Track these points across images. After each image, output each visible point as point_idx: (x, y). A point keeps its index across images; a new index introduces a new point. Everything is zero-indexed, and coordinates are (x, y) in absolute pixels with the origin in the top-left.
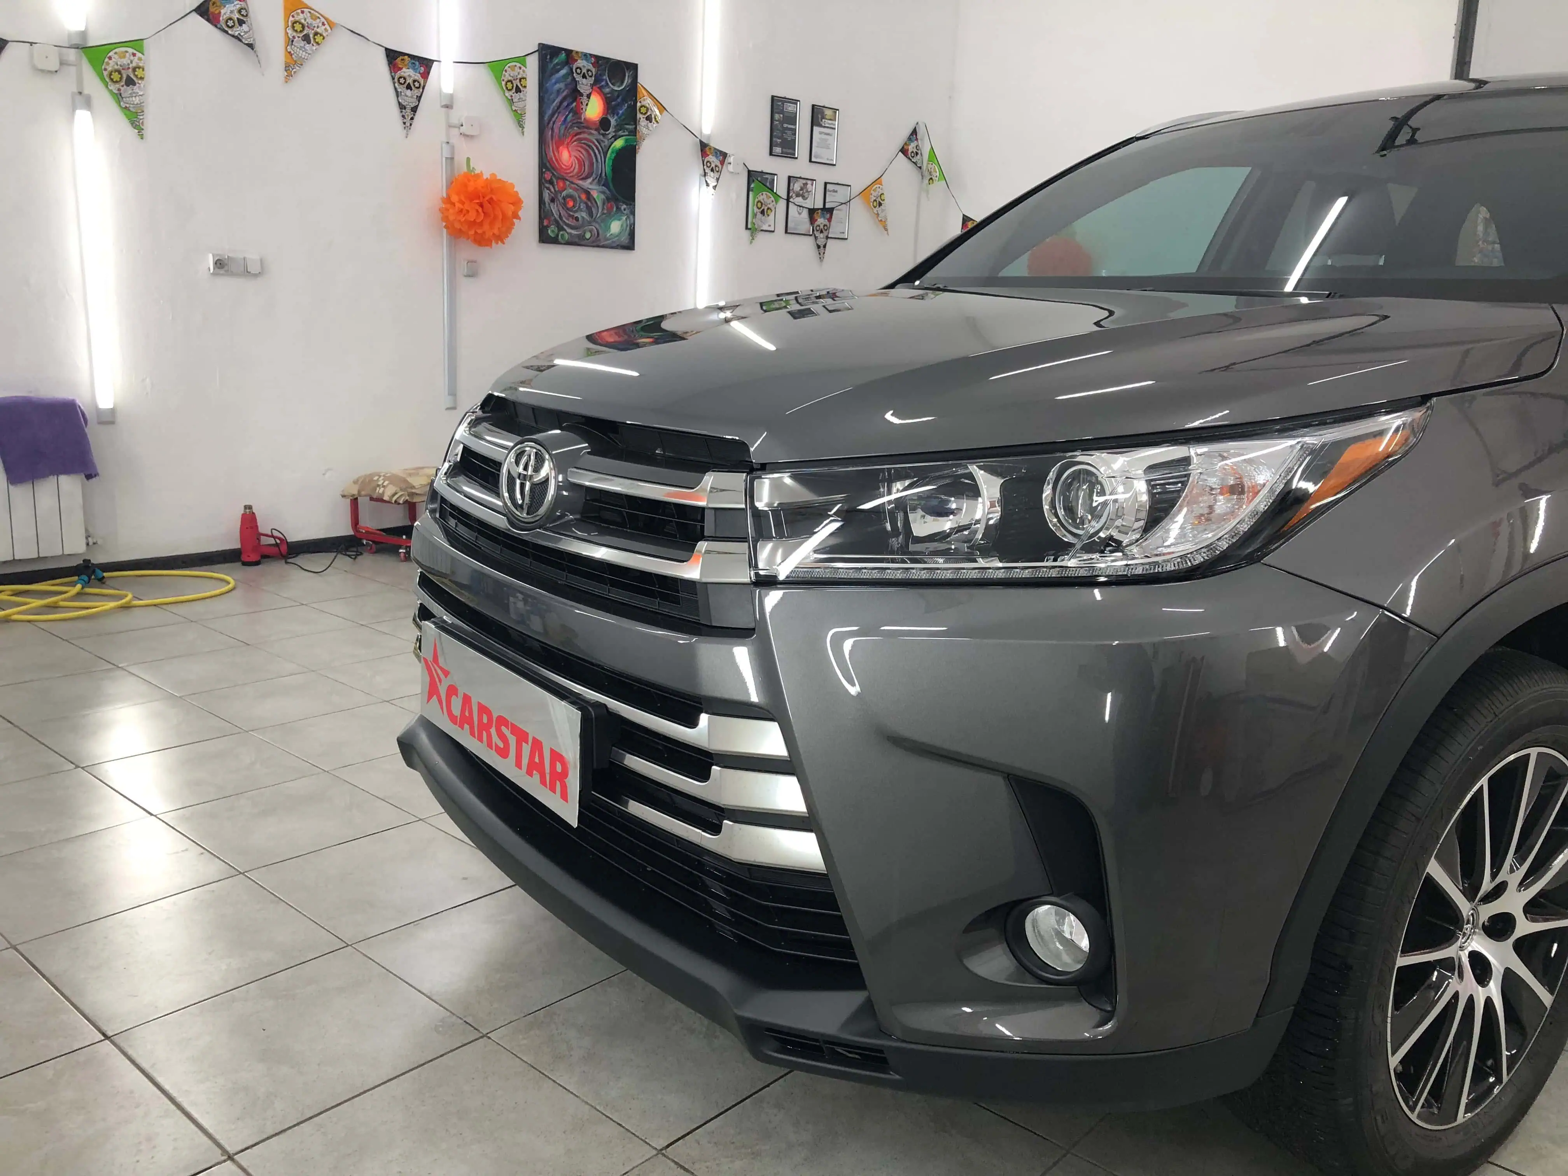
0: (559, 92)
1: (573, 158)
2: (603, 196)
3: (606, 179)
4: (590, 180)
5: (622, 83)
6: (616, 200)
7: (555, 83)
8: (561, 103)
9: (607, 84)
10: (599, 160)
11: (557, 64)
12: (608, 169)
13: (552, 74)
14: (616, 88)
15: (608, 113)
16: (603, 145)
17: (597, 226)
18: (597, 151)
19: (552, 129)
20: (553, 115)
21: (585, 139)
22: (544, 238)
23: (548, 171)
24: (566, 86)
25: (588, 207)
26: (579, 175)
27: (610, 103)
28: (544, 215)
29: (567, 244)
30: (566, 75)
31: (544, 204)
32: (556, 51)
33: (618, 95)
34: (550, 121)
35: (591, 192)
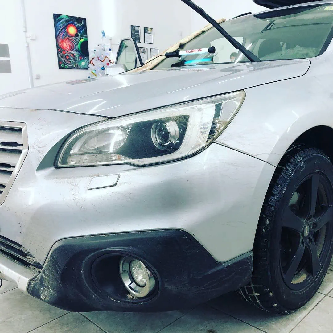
0: (61, 27)
1: (67, 45)
2: (78, 55)
3: (79, 50)
4: (74, 51)
5: (81, 23)
6: (83, 56)
8: (62, 30)
10: (76, 45)
11: (60, 19)
12: (79, 48)
13: (58, 22)
14: (79, 25)
15: (77, 32)
16: (77, 41)
17: (77, 63)
20: (60, 33)
21: (71, 39)
22: (60, 67)
23: (60, 49)
24: (63, 25)
25: (73, 58)
26: (70, 50)
27: (78, 29)
28: (60, 61)
29: (68, 69)
30: (63, 22)
31: (59, 58)
32: (59, 15)
33: (81, 27)
34: (59, 35)
35: (74, 54)
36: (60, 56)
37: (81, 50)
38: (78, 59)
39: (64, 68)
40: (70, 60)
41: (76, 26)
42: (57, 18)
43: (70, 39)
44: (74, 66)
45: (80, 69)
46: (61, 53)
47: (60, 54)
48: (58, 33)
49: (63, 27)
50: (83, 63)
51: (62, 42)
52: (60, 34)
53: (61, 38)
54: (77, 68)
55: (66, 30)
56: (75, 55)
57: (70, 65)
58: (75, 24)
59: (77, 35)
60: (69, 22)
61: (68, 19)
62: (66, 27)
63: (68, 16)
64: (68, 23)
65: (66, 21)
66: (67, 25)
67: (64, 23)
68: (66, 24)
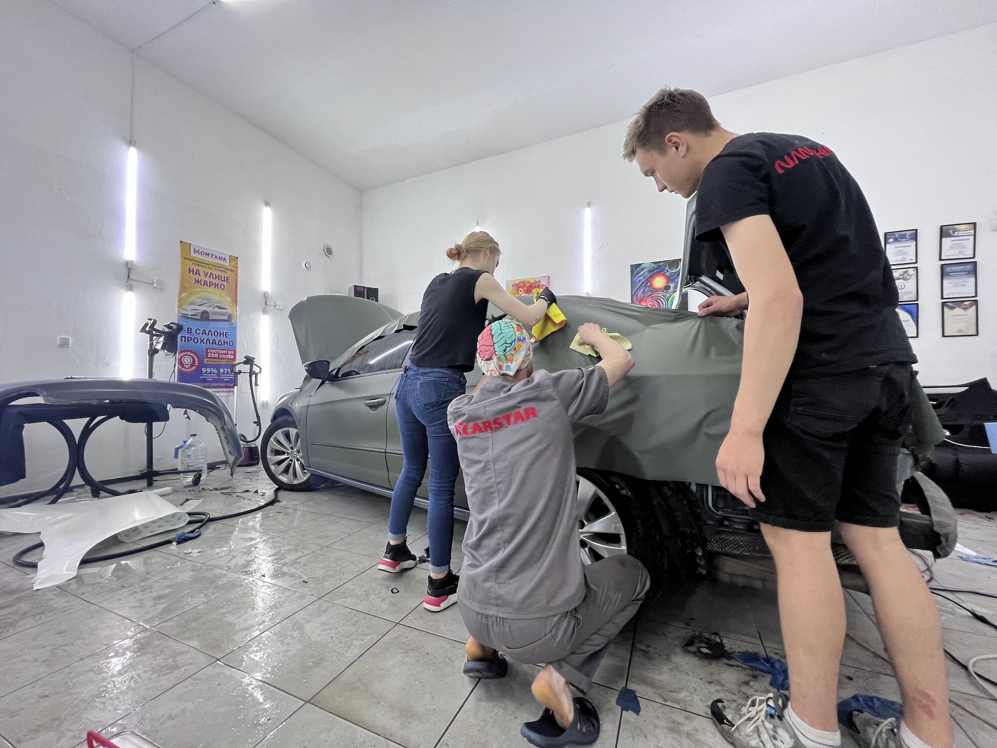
0: (640, 281)
5: (677, 268)
7: (638, 278)
8: (641, 285)
9: (668, 271)
10: (664, 303)
11: (639, 270)
13: (636, 275)
14: (672, 271)
15: (669, 282)
16: (666, 297)
18: (663, 300)
19: (637, 296)
21: (655, 296)
24: (645, 277)
27: (669, 279)
32: (639, 265)
34: (635, 293)
41: (668, 273)
42: (637, 269)
48: (635, 289)
49: (644, 280)
51: (640, 303)
52: (638, 291)
53: (640, 295)
55: (649, 284)
58: (666, 271)
59: (667, 288)
60: (655, 272)
61: (653, 267)
62: (650, 279)
63: (653, 263)
64: (652, 274)
65: (650, 271)
67: (646, 274)
68: (649, 275)
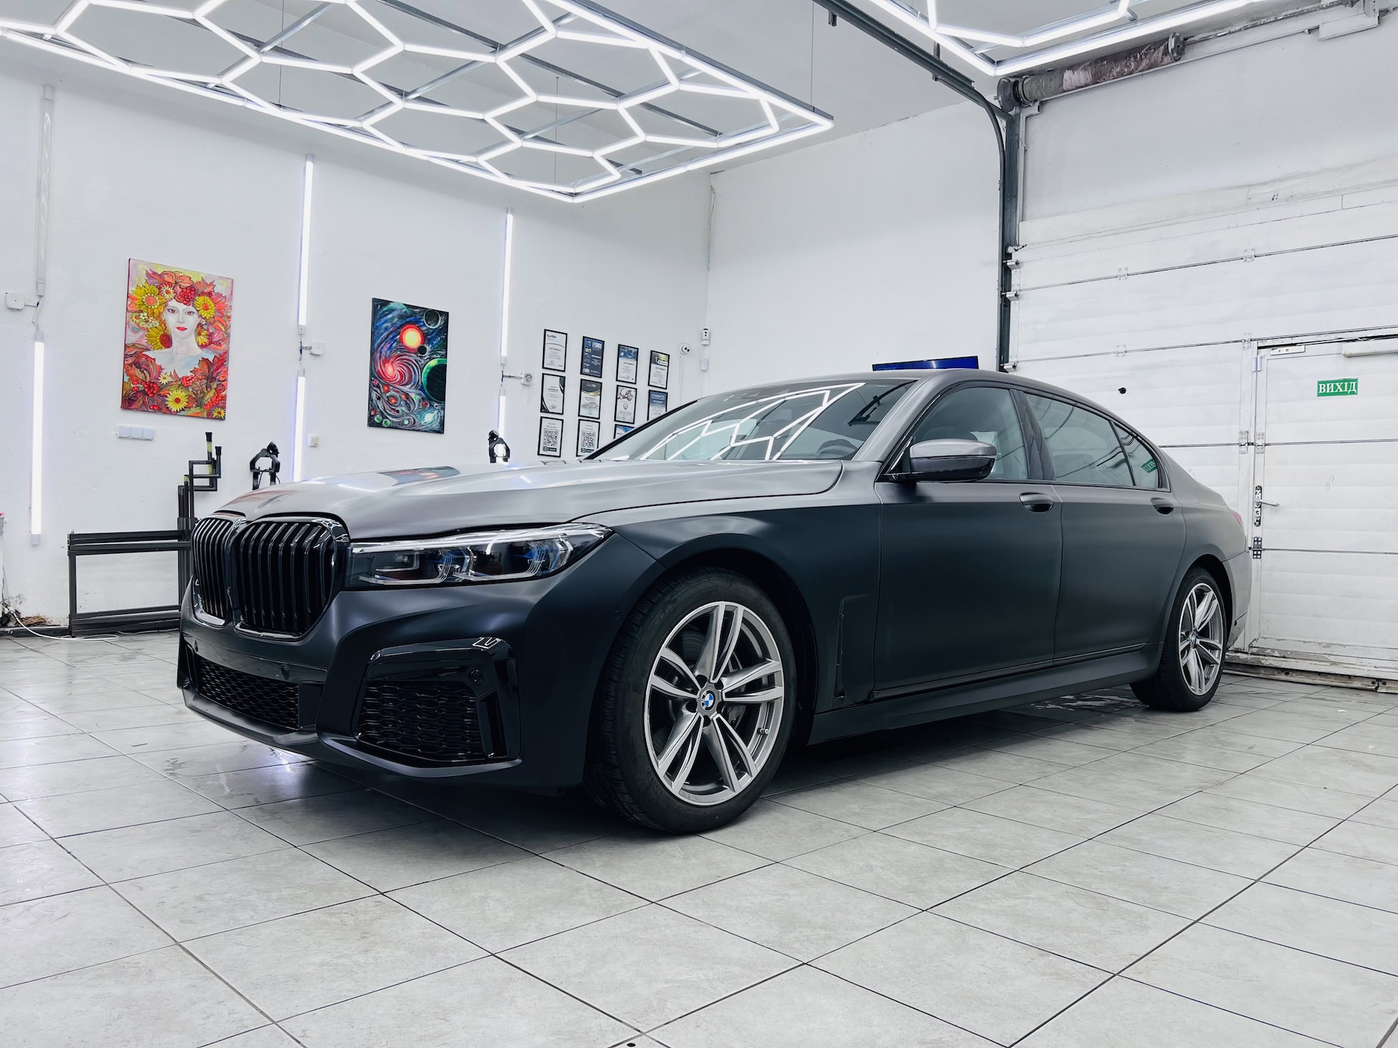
0: (386, 329)
1: (396, 371)
2: (418, 397)
3: (422, 386)
4: (410, 386)
5: (436, 324)
6: (430, 399)
7: (383, 323)
8: (388, 336)
9: (424, 325)
10: (417, 374)
11: (386, 311)
12: (424, 380)
13: (381, 318)
14: (431, 327)
15: (424, 343)
16: (420, 363)
17: (414, 416)
18: (415, 367)
19: (381, 352)
20: (381, 343)
21: (406, 359)
22: (372, 423)
23: (377, 379)
24: (392, 325)
25: (406, 403)
26: (401, 383)
27: (426, 337)
28: (372, 408)
29: (390, 427)
30: (393, 318)
31: (372, 400)
32: (386, 303)
33: (433, 333)
34: (378, 348)
35: (410, 394)
36: (374, 397)
37: (427, 386)
38: (419, 405)
39: (379, 425)
40: (397, 406)
41: (424, 328)
42: (381, 308)
43: (404, 357)
44: (406, 422)
45: (418, 430)
46: (378, 390)
47: (375, 391)
48: (379, 341)
49: (391, 329)
50: (429, 418)
51: (384, 365)
52: (381, 346)
53: (383, 353)
54: (413, 428)
55: (398, 337)
56: (413, 396)
57: (395, 420)
58: (422, 324)
59: (421, 350)
60: (408, 320)
61: (405, 312)
62: (399, 330)
63: (405, 305)
64: (404, 322)
65: (401, 317)
66: (402, 326)
67: (396, 320)
68: (399, 324)
